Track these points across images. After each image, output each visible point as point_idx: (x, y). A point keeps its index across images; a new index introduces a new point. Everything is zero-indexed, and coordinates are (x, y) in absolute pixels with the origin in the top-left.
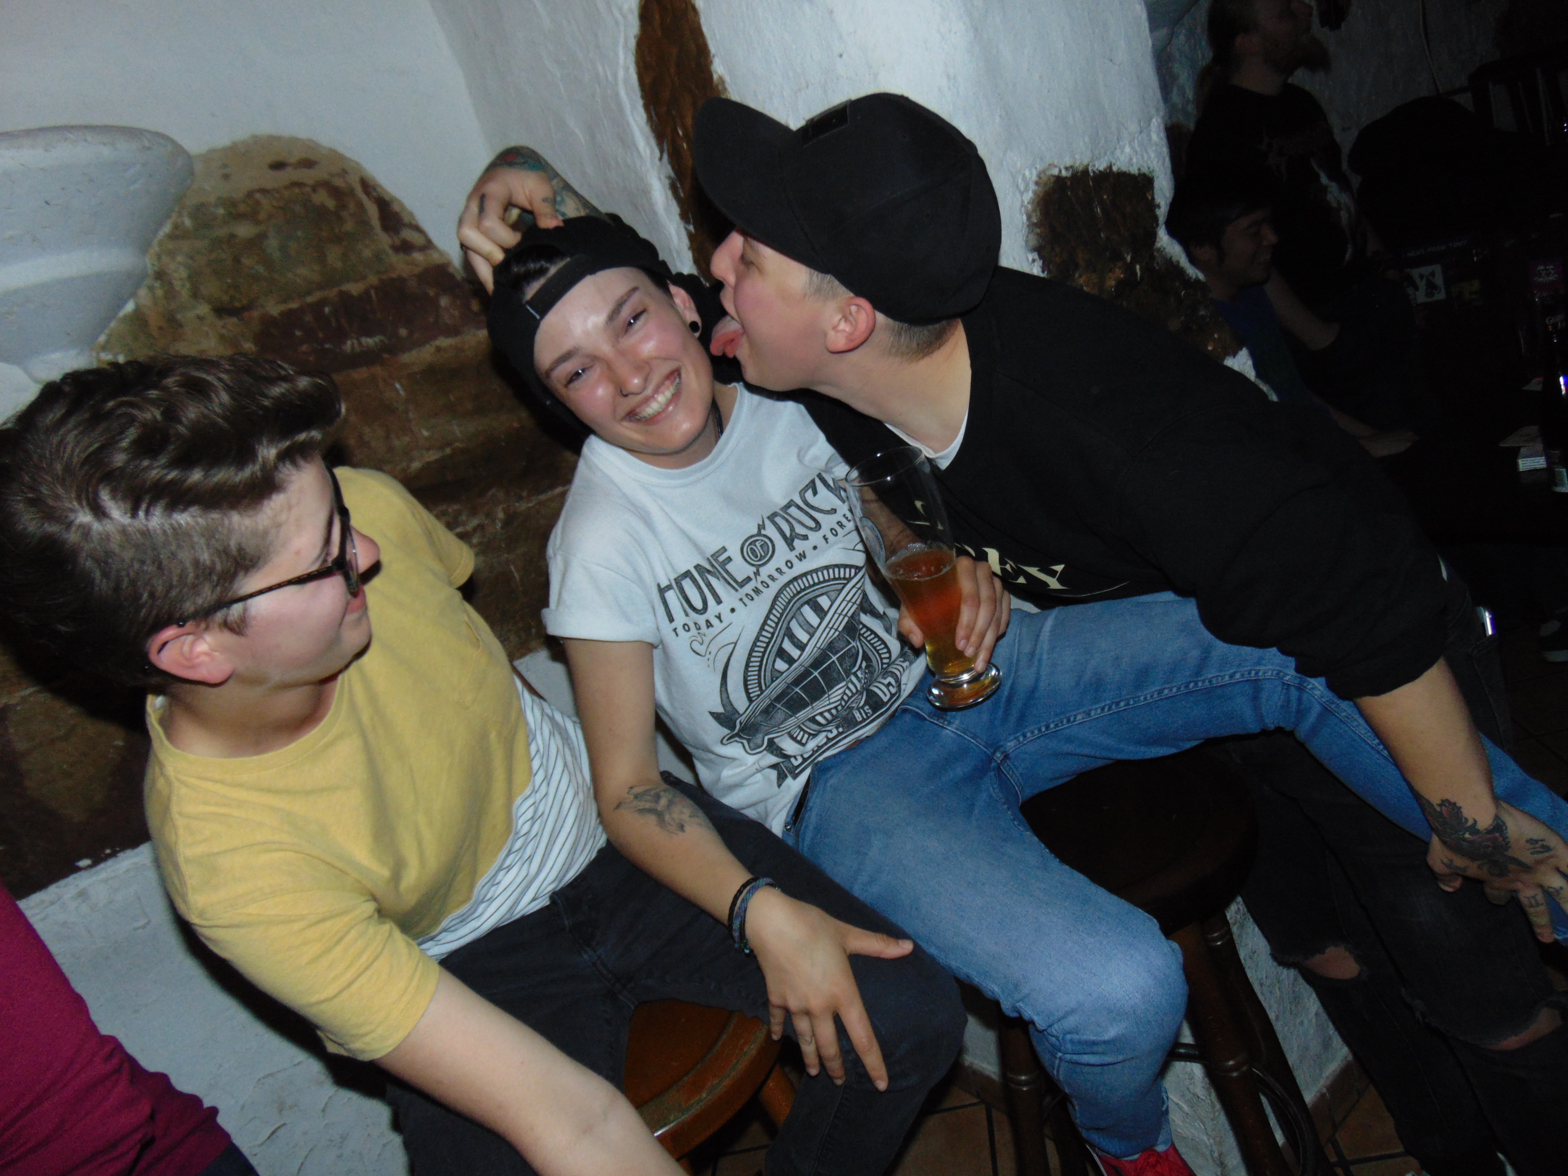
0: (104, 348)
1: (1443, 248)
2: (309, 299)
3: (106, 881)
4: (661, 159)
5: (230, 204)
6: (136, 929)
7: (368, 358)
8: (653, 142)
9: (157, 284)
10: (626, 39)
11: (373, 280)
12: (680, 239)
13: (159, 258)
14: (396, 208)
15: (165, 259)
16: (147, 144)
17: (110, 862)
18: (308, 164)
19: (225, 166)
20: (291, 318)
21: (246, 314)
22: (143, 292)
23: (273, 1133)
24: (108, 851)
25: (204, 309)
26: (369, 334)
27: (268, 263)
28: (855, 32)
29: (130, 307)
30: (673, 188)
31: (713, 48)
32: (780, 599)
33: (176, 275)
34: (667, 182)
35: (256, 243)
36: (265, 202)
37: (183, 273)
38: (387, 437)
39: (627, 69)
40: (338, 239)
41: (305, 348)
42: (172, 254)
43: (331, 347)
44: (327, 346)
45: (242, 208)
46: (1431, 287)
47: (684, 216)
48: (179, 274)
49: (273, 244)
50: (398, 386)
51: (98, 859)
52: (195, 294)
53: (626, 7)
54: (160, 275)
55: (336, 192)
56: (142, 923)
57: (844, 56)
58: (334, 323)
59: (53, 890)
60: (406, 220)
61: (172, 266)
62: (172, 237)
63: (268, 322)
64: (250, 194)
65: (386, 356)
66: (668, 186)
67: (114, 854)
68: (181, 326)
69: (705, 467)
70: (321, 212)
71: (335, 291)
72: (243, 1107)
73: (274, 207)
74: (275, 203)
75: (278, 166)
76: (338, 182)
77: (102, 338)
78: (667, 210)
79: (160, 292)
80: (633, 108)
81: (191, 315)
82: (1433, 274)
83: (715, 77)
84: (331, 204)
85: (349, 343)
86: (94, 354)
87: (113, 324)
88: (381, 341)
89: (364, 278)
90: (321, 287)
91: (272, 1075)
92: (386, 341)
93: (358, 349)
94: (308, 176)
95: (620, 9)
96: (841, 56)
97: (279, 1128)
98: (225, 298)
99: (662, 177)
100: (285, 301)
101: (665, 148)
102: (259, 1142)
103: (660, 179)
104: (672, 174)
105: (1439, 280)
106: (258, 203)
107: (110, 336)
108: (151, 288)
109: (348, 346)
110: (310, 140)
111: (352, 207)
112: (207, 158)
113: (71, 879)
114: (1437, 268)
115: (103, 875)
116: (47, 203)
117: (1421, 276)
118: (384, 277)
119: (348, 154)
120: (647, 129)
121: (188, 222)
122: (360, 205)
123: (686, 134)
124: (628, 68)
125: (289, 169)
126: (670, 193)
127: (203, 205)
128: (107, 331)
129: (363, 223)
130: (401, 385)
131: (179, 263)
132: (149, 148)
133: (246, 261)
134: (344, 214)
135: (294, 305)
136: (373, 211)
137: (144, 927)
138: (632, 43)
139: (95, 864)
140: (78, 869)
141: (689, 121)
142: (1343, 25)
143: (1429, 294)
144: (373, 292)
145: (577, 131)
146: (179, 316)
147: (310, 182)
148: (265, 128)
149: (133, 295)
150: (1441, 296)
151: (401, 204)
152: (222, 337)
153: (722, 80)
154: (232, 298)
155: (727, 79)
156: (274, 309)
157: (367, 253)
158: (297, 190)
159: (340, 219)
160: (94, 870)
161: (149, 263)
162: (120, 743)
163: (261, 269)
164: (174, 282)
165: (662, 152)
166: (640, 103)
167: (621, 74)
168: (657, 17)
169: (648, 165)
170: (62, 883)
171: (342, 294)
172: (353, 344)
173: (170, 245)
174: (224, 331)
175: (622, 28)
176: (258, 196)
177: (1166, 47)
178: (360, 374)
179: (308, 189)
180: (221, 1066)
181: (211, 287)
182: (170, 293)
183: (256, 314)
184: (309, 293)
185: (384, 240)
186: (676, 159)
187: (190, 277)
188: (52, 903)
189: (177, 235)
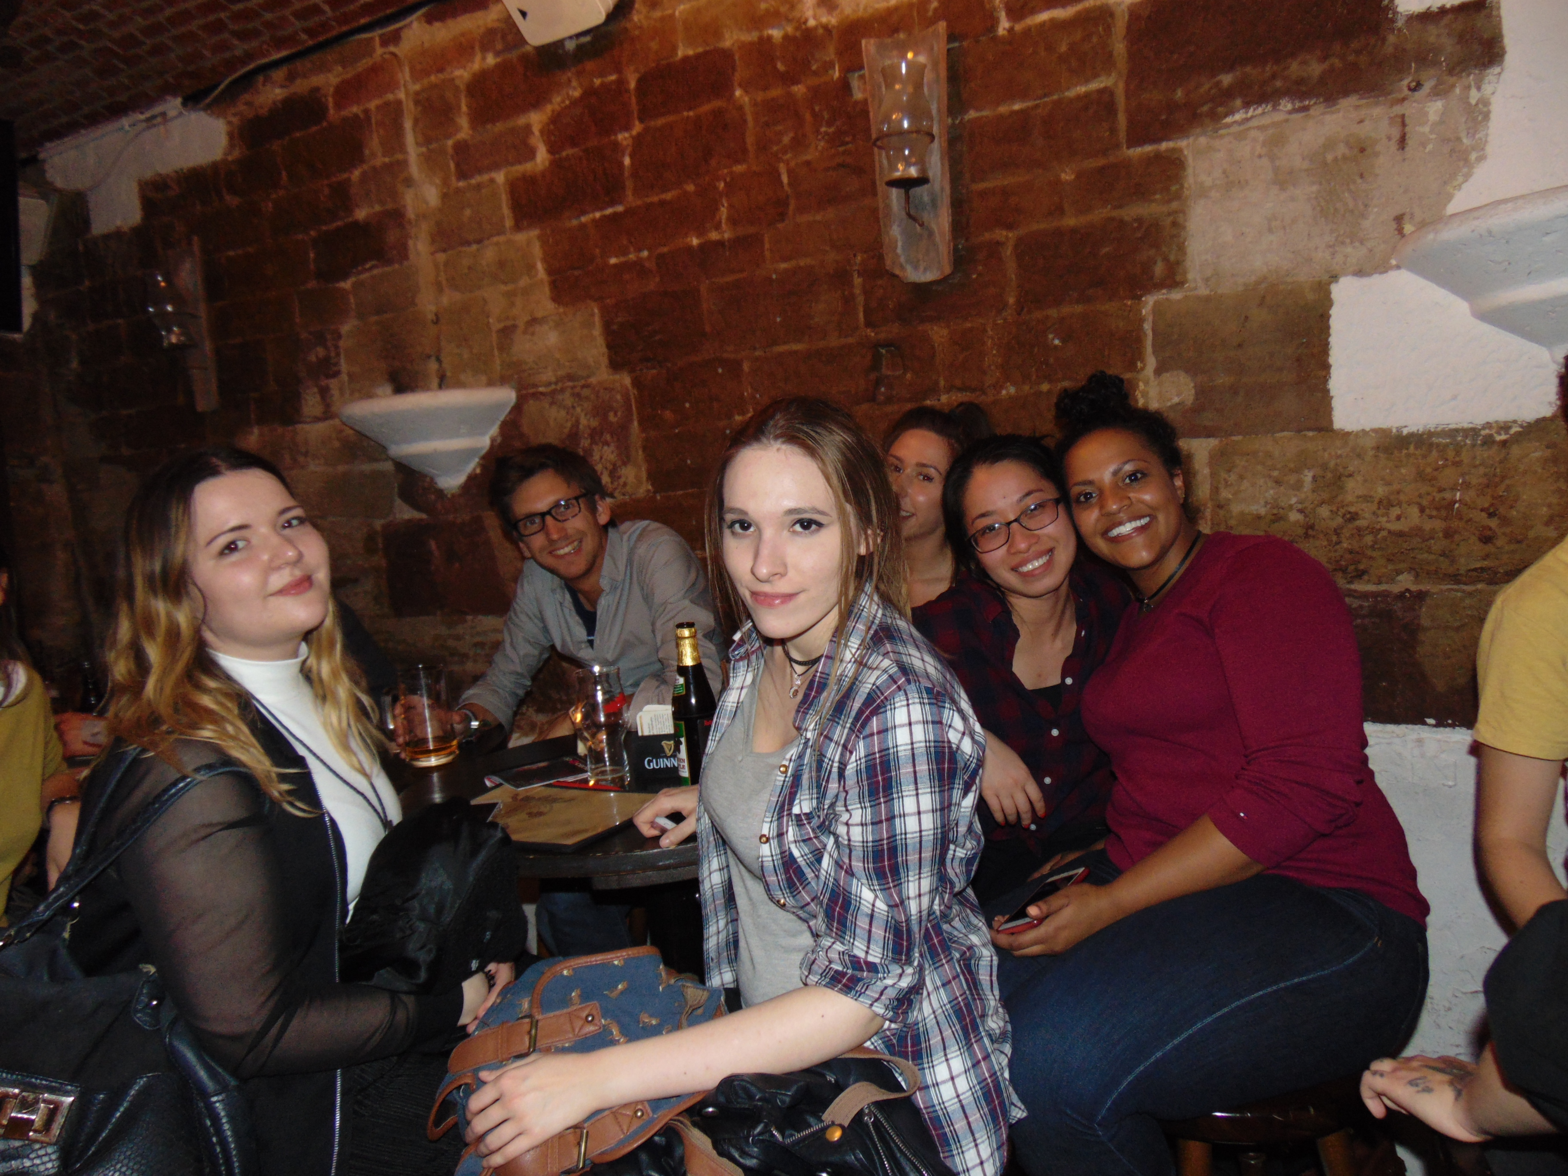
3: (1439, 741)
6: (1444, 785)
17: (1448, 729)
24: (1450, 722)
51: (1440, 724)
56: (1451, 783)
59: (1402, 729)
67: (1453, 726)
72: (1462, 957)
113: (1417, 727)
115: (1439, 736)
137: (1450, 787)
139: (1437, 725)
140: (1424, 723)
160: (1435, 729)
170: (1410, 726)
188: (1398, 736)
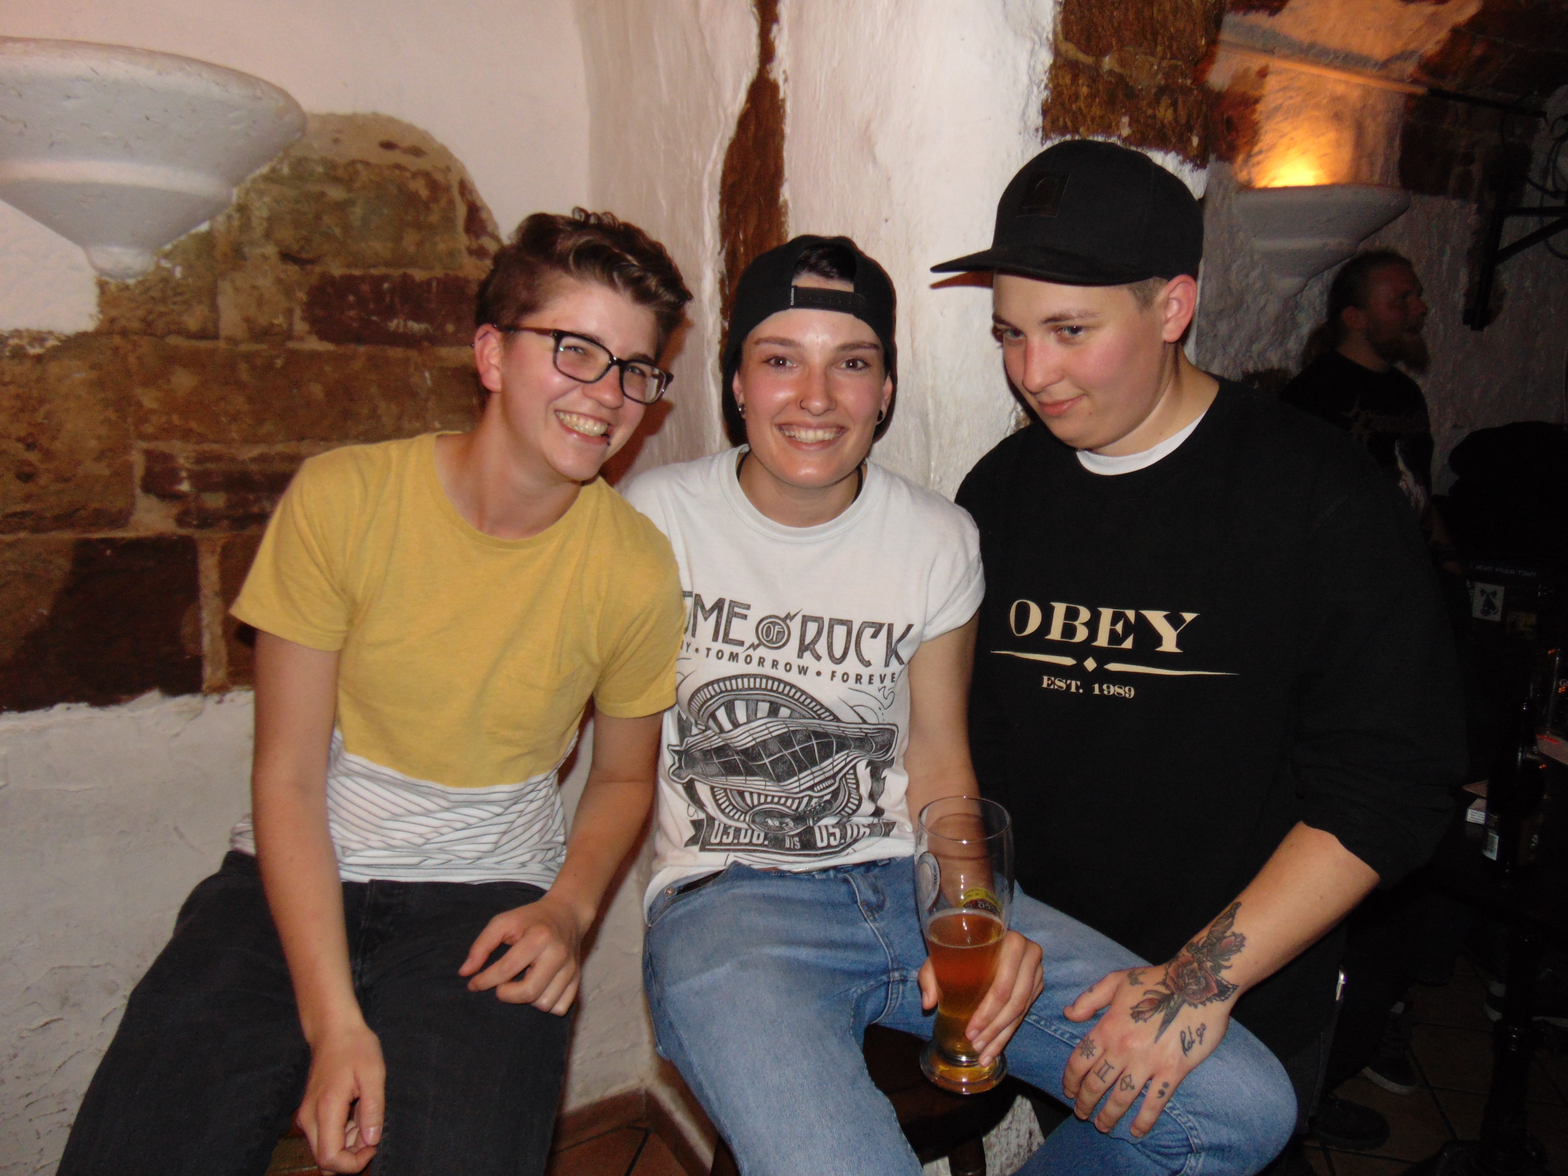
0: (167, 256)
1: (1512, 572)
2: (374, 272)
4: (720, 253)
5: (331, 166)
7: (408, 341)
8: (718, 237)
9: (236, 216)
10: (723, 136)
11: (439, 272)
12: (714, 329)
13: (247, 192)
14: (484, 215)
15: (253, 195)
16: (259, 93)
18: (417, 152)
19: (339, 131)
20: (349, 283)
21: (309, 267)
22: (221, 218)
23: (47, 1023)
25: (271, 250)
26: (417, 320)
27: (347, 228)
28: (904, 204)
29: (204, 227)
30: (722, 283)
31: (787, 172)
32: (706, 690)
33: (257, 213)
34: (719, 276)
35: (342, 207)
36: (364, 175)
37: (265, 213)
38: (400, 417)
39: (715, 164)
40: (418, 226)
41: (352, 313)
42: (261, 193)
43: (378, 320)
44: (374, 318)
45: (340, 172)
46: (1489, 606)
47: (724, 312)
48: (260, 211)
49: (357, 212)
50: (427, 375)
52: (268, 235)
53: (730, 110)
54: (242, 208)
55: (434, 186)
57: (890, 222)
58: (388, 299)
60: (490, 229)
61: (257, 204)
62: (266, 178)
63: (327, 281)
64: (353, 162)
65: (426, 344)
66: (718, 280)
68: (244, 258)
69: (790, 534)
70: (412, 199)
71: (400, 272)
72: (28, 988)
73: (370, 179)
74: (373, 177)
75: (388, 146)
76: (439, 177)
77: (168, 247)
78: (711, 301)
79: (236, 223)
80: (711, 200)
81: (257, 251)
82: (1494, 594)
83: (781, 199)
84: (424, 193)
85: (395, 322)
86: (155, 259)
87: (183, 238)
88: (426, 329)
89: (431, 268)
90: (387, 264)
91: (67, 967)
92: (431, 331)
93: (401, 330)
94: (413, 163)
95: (725, 110)
96: (887, 221)
97: (55, 1020)
98: (296, 247)
99: (716, 271)
100: (349, 266)
101: (726, 245)
102: (32, 1027)
103: (713, 270)
104: (725, 271)
105: (1498, 602)
106: (357, 172)
107: (176, 247)
108: (229, 217)
109: (394, 324)
110: (426, 132)
111: (443, 202)
112: (326, 119)
114: (1500, 590)
116: (147, 118)
117: (1483, 592)
118: (450, 272)
119: (457, 155)
120: (716, 223)
121: (286, 170)
122: (451, 202)
123: (745, 240)
124: (717, 164)
125: (397, 151)
126: (718, 286)
127: (306, 159)
128: (175, 243)
129: (448, 220)
130: (431, 374)
131: (265, 203)
132: (260, 99)
133: (327, 219)
134: (434, 206)
135: (357, 272)
136: (461, 211)
138: (726, 143)
141: (751, 230)
142: (1486, 329)
143: (1485, 612)
144: (434, 284)
145: (663, 203)
146: (246, 250)
147: (413, 169)
148: (387, 109)
149: (211, 217)
150: (1496, 617)
151: (489, 212)
152: (279, 281)
153: (786, 202)
154: (302, 248)
155: (790, 205)
156: (337, 270)
157: (442, 247)
158: (397, 172)
159: (428, 208)
161: (235, 195)
162: (45, 612)
163: (337, 231)
164: (253, 219)
165: (722, 249)
166: (717, 198)
167: (710, 166)
168: (752, 128)
169: (709, 254)
171: (406, 277)
172: (399, 323)
173: (262, 186)
174: (283, 276)
175: (722, 127)
176: (360, 167)
177: (1296, 295)
178: (396, 353)
179: (408, 174)
180: (22, 942)
181: (286, 234)
182: (246, 226)
183: (318, 269)
184: (374, 266)
185: (463, 240)
186: (731, 258)
187: (269, 219)
189: (272, 178)
